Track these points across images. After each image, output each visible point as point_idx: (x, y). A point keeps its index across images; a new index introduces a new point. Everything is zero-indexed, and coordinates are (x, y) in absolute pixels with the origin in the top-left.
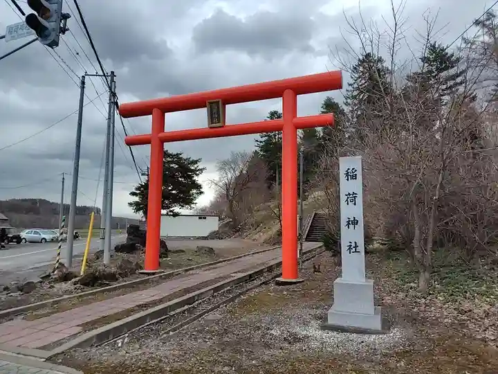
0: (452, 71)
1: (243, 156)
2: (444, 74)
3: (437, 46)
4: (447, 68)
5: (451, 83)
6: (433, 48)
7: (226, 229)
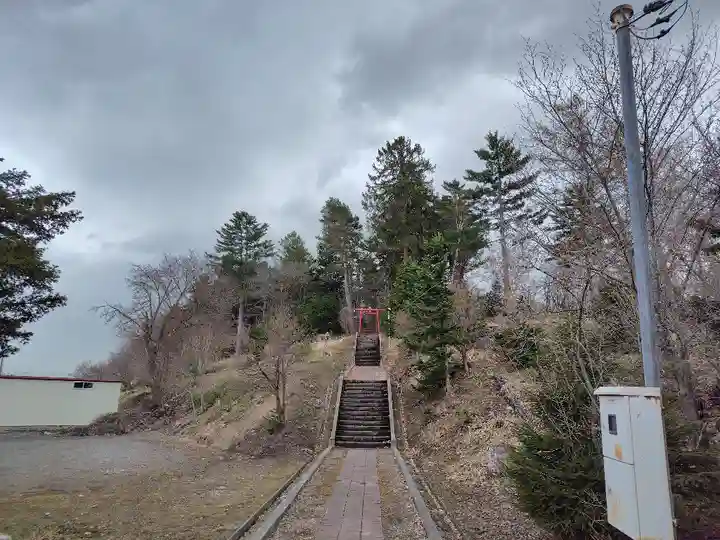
0: (513, 178)
1: (188, 265)
2: (505, 179)
3: (498, 138)
4: (509, 171)
5: (514, 193)
6: (493, 140)
7: (137, 409)
